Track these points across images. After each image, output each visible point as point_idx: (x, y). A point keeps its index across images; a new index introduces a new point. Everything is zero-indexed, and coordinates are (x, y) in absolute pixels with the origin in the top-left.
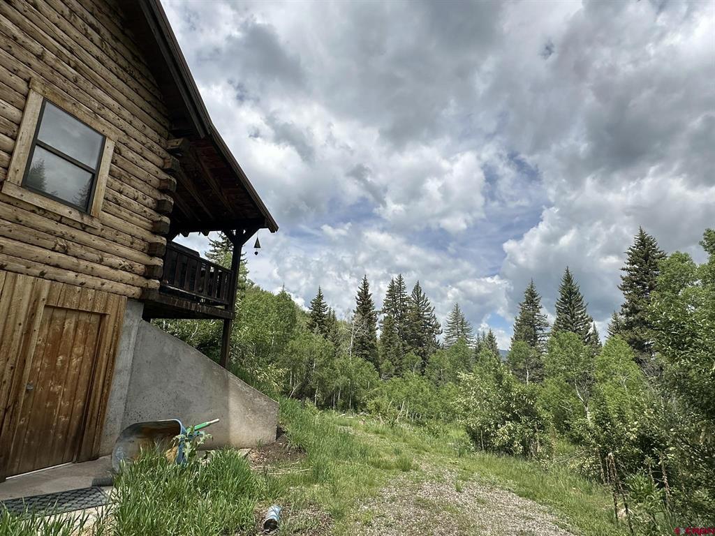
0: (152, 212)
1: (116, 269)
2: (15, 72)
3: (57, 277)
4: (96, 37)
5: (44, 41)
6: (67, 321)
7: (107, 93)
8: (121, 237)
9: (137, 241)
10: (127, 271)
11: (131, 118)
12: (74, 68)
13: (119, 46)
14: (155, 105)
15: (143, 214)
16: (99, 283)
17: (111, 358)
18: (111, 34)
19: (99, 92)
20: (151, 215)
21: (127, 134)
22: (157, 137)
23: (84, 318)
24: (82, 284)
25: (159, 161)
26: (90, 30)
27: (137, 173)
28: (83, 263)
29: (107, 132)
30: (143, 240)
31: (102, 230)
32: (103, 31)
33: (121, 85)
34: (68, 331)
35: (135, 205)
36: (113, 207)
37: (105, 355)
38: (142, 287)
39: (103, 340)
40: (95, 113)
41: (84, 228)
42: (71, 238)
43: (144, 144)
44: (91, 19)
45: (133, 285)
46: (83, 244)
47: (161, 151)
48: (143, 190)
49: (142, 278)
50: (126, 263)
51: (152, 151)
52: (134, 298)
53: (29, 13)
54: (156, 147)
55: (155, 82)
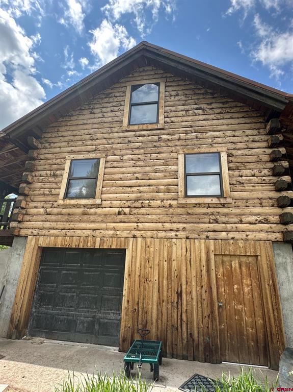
0: (271, 178)
1: (255, 224)
2: (172, 152)
3: (216, 237)
4: (200, 112)
5: (179, 132)
6: (233, 263)
7: (215, 131)
8: (250, 203)
9: (264, 201)
10: (264, 223)
11: (233, 133)
12: (195, 132)
13: (214, 105)
14: (247, 116)
15: (264, 182)
16: (244, 236)
17: (272, 287)
18: (208, 104)
19: (210, 134)
20: (270, 180)
21: (234, 143)
22: (256, 132)
23: (243, 259)
24: (233, 238)
25: (265, 144)
26: (196, 111)
27: (249, 160)
28: (229, 226)
29: (220, 149)
30: (270, 199)
31: (235, 203)
32: (202, 106)
33: (221, 121)
34: (235, 269)
35: (255, 179)
36: (239, 187)
37: (267, 286)
38: (282, 232)
39: (261, 274)
40: (211, 144)
41: (223, 206)
42: (217, 214)
43: (248, 141)
44: (196, 106)
45: (273, 232)
46: (226, 215)
47: (262, 137)
48: (257, 168)
49: (279, 225)
50: (261, 218)
51: (256, 142)
52: (277, 241)
53: (171, 127)
54: (257, 138)
55: (242, 105)
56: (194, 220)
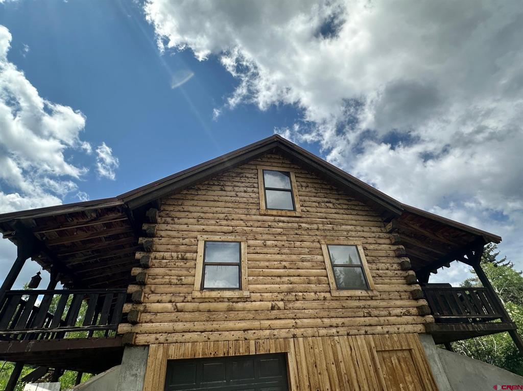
0: (401, 272)
1: (401, 316)
2: (313, 241)
3: (374, 332)
4: (331, 205)
5: (316, 222)
6: (392, 359)
7: (346, 225)
8: (392, 295)
9: (402, 294)
10: (407, 315)
11: (362, 229)
12: (331, 224)
13: (341, 201)
14: (369, 214)
15: (396, 276)
16: (396, 329)
17: (432, 381)
18: (335, 199)
19: (344, 227)
20: (401, 274)
21: (365, 238)
22: (379, 229)
23: (400, 354)
24: (388, 332)
25: (388, 241)
26: (328, 204)
27: (381, 255)
28: (382, 319)
29: (356, 243)
30: (405, 291)
31: (380, 295)
32: (332, 200)
33: (350, 217)
34: (396, 366)
35: (390, 273)
36: (379, 280)
37: (427, 380)
38: (423, 324)
39: (420, 368)
40: (347, 237)
41: (372, 298)
42: (368, 307)
43: (375, 237)
44: (326, 200)
45: (416, 324)
46: (376, 308)
47: (385, 235)
48: (388, 262)
49: (419, 317)
50: (404, 310)
51: (381, 238)
52: (422, 333)
53: (308, 216)
54: (382, 235)
55: (362, 204)
56: (350, 314)
